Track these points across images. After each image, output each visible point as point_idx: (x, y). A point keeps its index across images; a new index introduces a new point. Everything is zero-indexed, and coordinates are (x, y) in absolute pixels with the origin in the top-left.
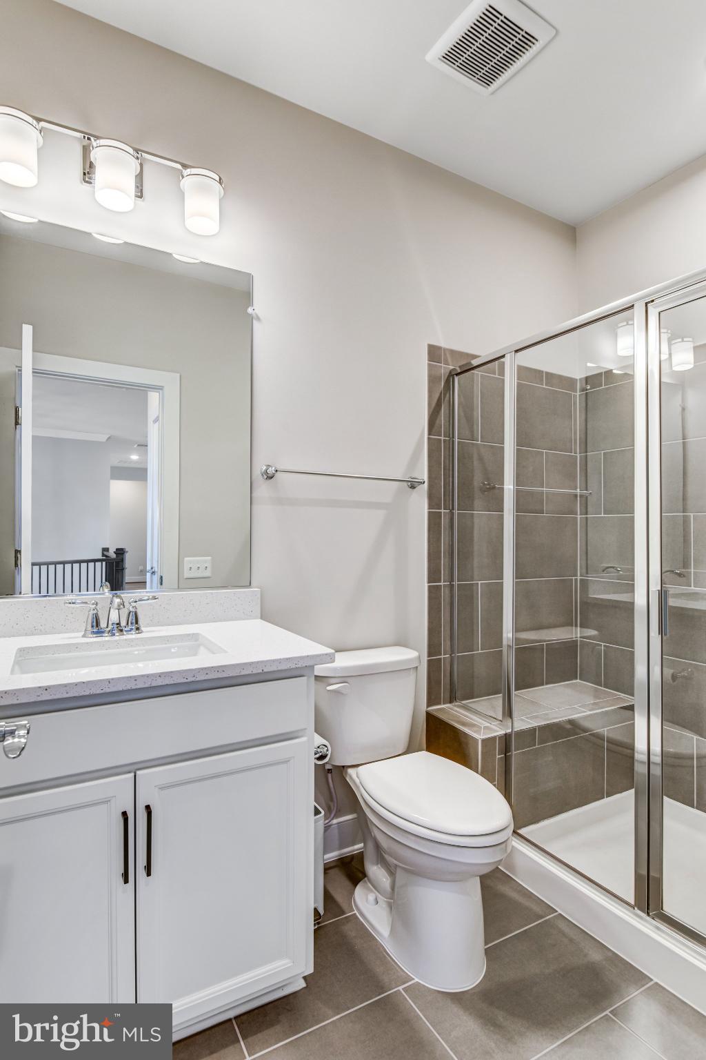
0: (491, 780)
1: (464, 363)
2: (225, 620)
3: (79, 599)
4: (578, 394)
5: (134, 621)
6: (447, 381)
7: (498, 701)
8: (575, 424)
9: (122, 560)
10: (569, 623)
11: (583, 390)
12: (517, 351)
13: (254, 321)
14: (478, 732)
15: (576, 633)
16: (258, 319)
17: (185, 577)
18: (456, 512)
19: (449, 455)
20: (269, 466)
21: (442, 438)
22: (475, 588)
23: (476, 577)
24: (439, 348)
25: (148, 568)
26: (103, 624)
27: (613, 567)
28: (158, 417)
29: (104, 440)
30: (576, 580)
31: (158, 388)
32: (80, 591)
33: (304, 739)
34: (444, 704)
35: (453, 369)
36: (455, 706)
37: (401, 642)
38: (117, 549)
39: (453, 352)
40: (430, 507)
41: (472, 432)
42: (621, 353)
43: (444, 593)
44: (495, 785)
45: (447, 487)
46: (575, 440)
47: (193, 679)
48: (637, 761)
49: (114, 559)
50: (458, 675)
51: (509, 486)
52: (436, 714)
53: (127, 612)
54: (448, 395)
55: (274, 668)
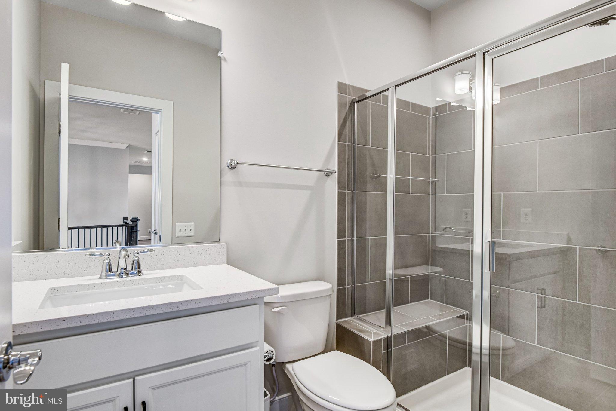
0: (378, 368)
1: (362, 94)
2: (202, 265)
3: (97, 252)
4: (431, 117)
5: (137, 267)
6: (350, 106)
7: (382, 315)
8: (429, 136)
9: (136, 225)
10: (424, 263)
11: (434, 115)
12: (396, 86)
13: (223, 62)
14: (370, 336)
15: (428, 270)
16: (225, 60)
17: (177, 236)
18: (356, 192)
19: (351, 155)
20: (232, 160)
21: (347, 144)
22: (367, 241)
23: (368, 235)
24: (345, 85)
25: (153, 230)
26: (114, 269)
27: (449, 228)
28: (158, 131)
29: (125, 148)
30: (429, 236)
31: (158, 111)
32: (102, 246)
33: (257, 348)
34: (347, 317)
35: (355, 99)
36: (354, 318)
37: (320, 278)
38: (133, 218)
39: (353, 87)
40: (339, 189)
41: (366, 140)
42: (458, 92)
43: (348, 245)
44: (380, 371)
45: (350, 176)
46: (429, 147)
47: (177, 309)
48: (474, 353)
49: (130, 225)
50: (356, 298)
51: (391, 176)
52: (342, 324)
53: (132, 260)
54: (350, 116)
55: (236, 300)
